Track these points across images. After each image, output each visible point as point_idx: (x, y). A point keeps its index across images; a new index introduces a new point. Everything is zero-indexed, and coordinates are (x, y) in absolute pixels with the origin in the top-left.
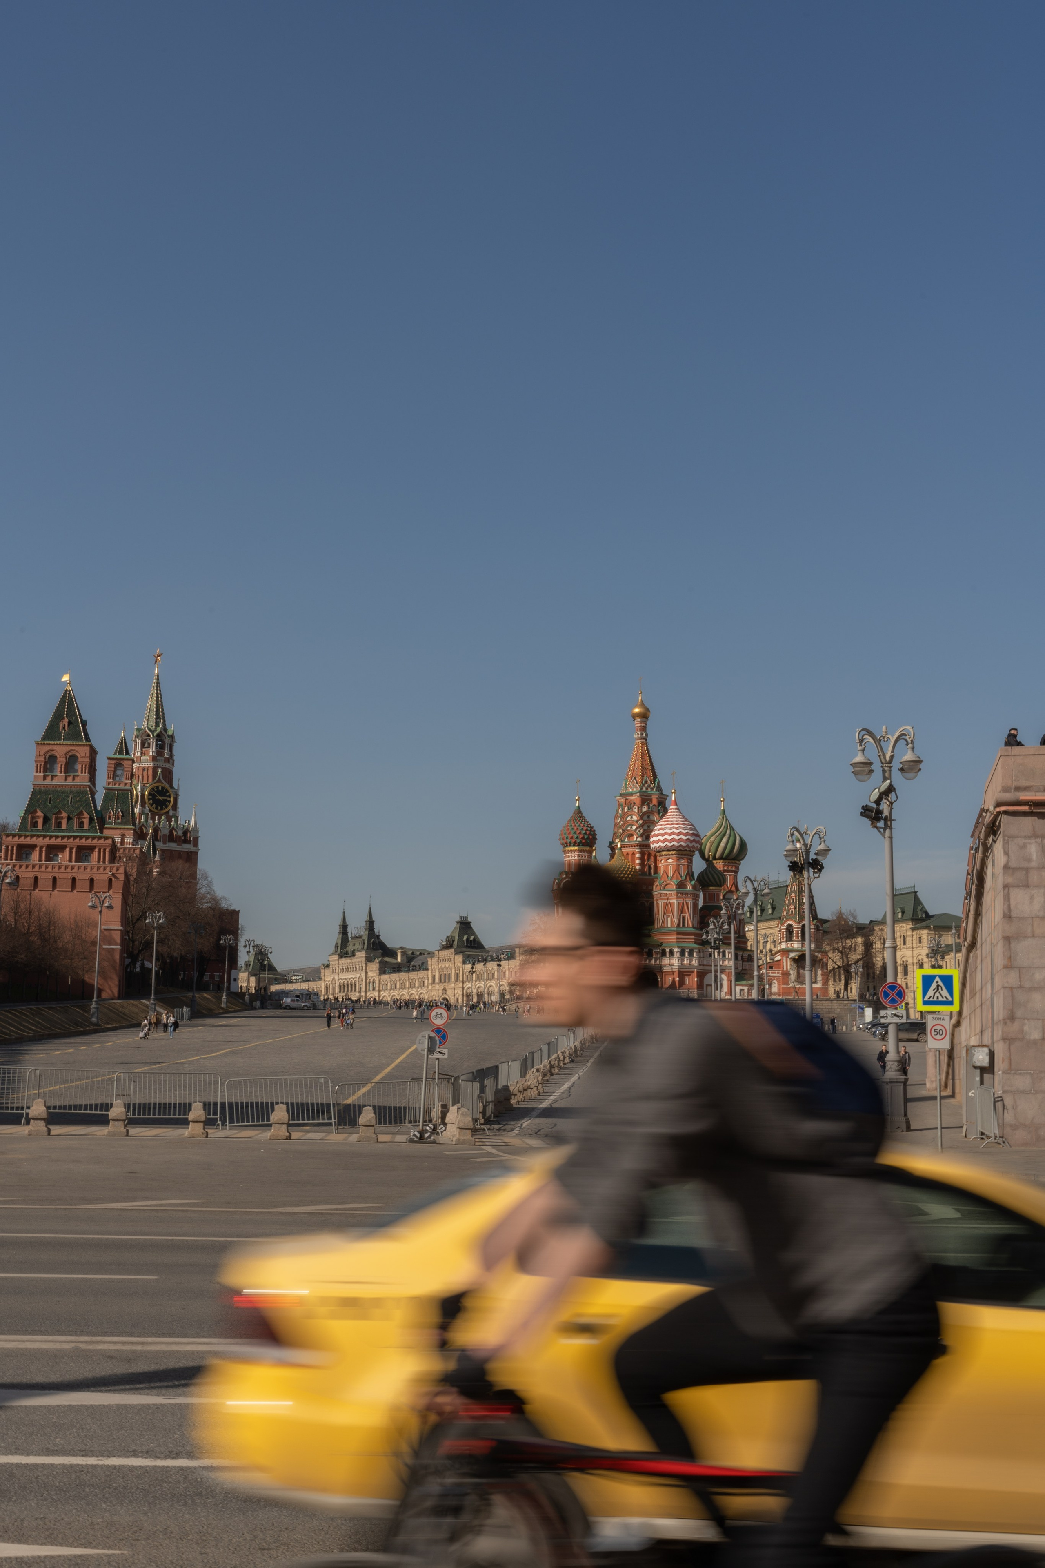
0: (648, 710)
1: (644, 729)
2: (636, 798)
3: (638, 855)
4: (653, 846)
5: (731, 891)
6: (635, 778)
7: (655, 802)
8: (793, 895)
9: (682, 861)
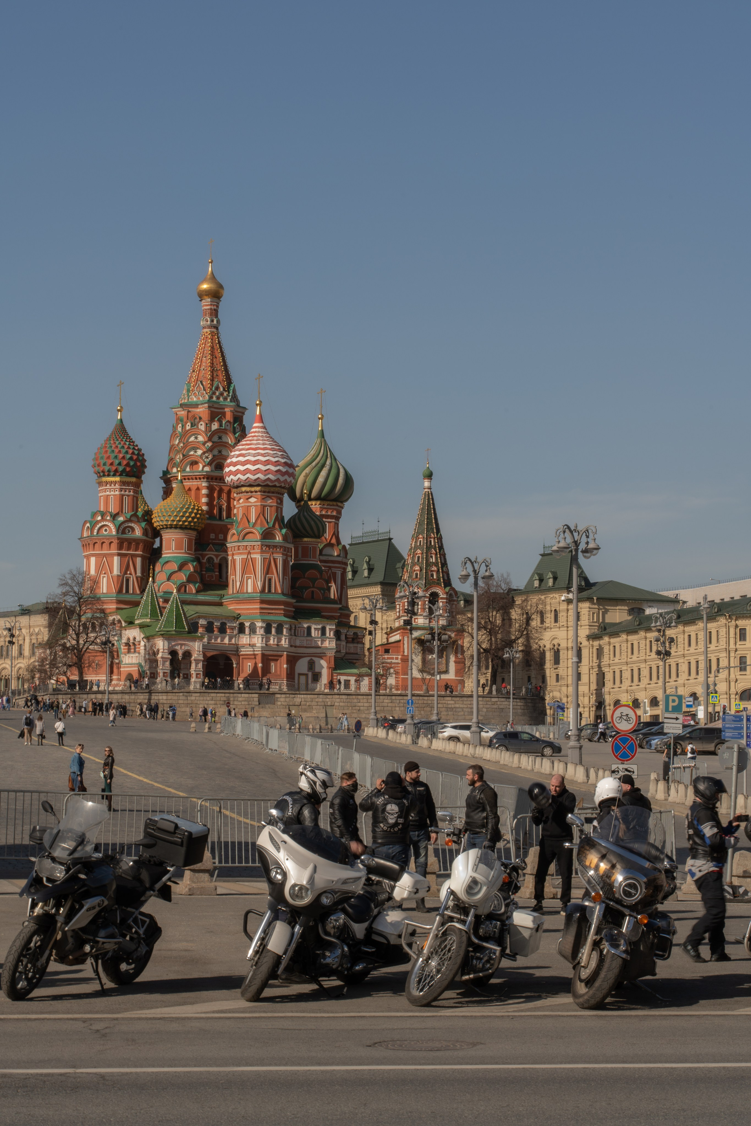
0: (221, 287)
1: (214, 313)
2: (202, 411)
3: (204, 491)
4: (228, 479)
5: (330, 545)
6: (201, 382)
7: (229, 417)
8: (419, 551)
9: (269, 502)
